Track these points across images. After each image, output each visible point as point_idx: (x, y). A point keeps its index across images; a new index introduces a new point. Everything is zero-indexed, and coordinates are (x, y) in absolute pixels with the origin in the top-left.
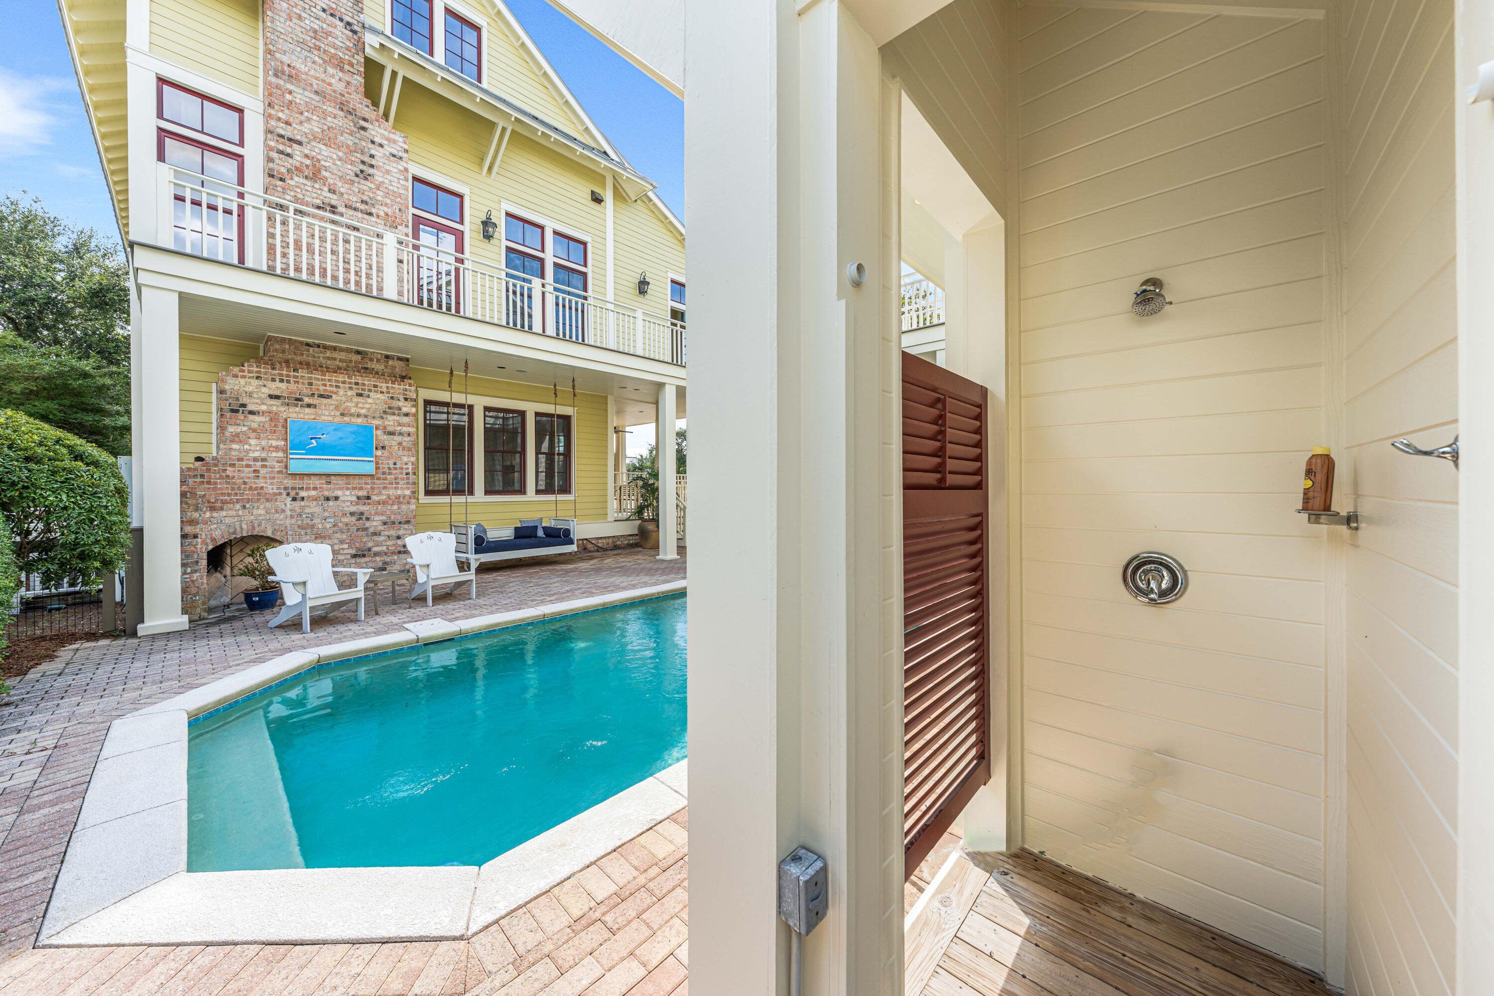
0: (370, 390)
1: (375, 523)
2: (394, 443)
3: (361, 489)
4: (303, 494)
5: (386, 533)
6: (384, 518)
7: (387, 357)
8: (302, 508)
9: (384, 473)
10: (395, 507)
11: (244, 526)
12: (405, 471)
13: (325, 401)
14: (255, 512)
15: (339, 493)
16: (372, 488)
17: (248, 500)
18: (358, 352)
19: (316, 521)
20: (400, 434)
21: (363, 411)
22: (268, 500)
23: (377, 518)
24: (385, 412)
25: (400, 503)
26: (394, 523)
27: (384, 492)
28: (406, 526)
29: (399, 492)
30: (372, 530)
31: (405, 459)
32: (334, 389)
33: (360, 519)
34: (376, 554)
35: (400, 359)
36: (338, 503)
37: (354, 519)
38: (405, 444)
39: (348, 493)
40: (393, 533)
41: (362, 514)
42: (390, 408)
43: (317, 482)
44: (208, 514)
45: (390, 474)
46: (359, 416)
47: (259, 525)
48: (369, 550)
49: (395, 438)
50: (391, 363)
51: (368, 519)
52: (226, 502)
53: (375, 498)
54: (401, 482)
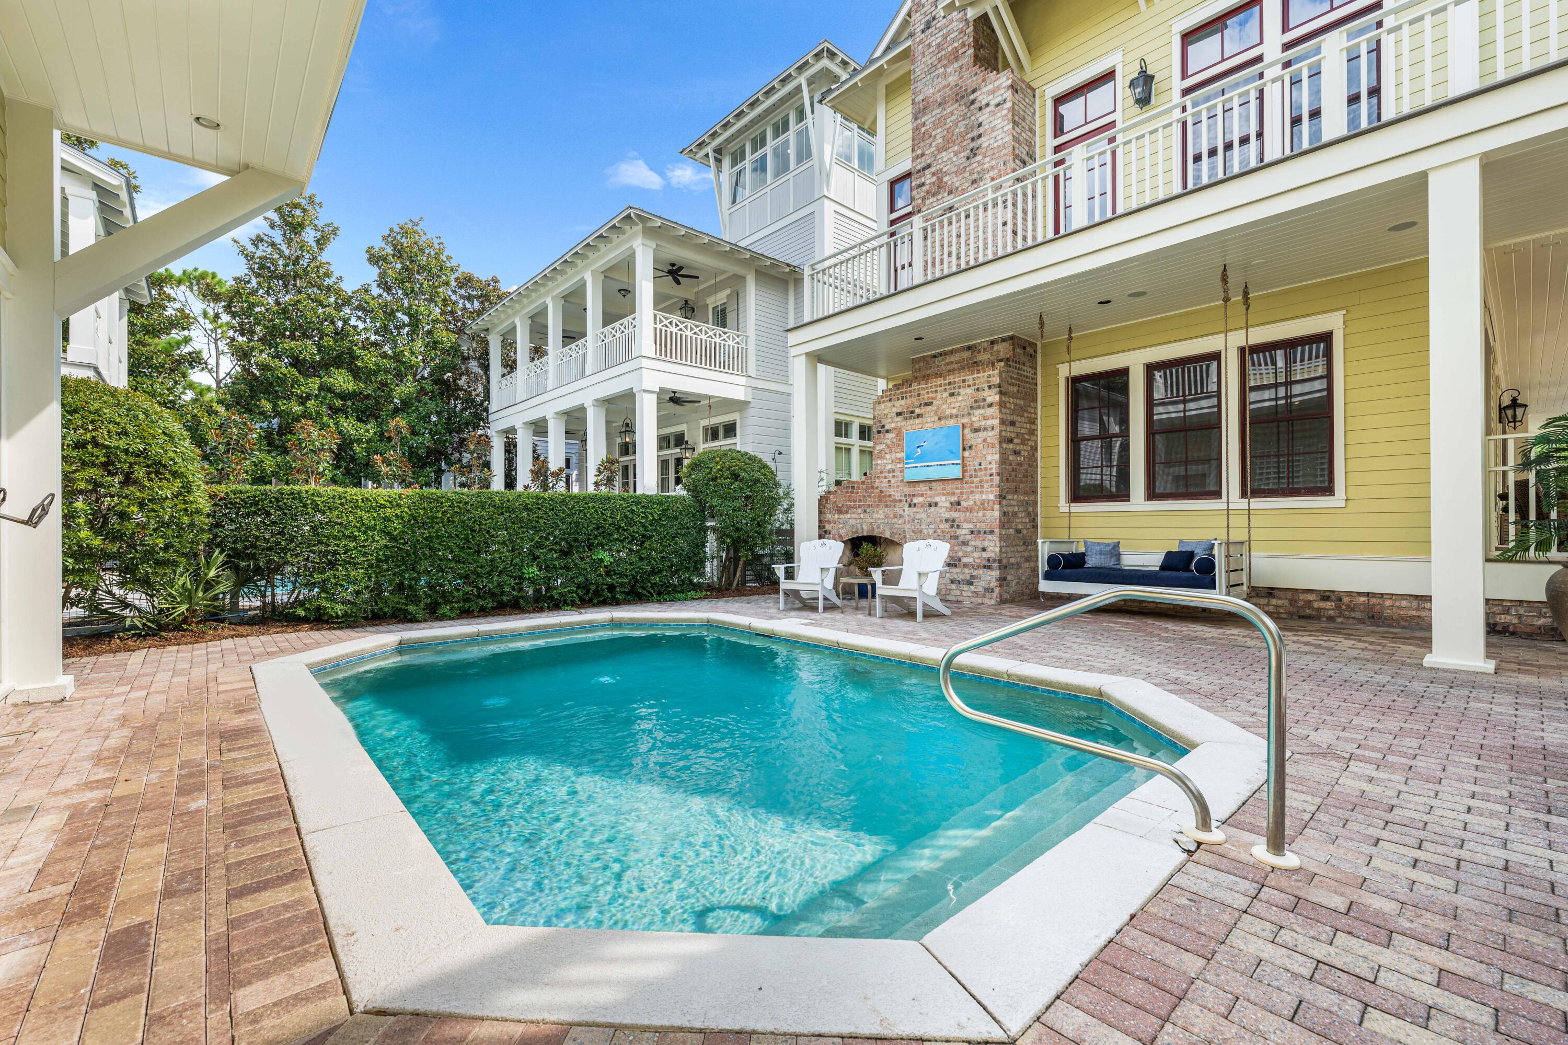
0: (959, 387)
1: (964, 532)
2: (980, 441)
3: (953, 494)
4: (915, 500)
5: (973, 543)
6: (971, 526)
7: (992, 342)
8: (915, 513)
9: (971, 476)
10: (981, 514)
11: (865, 527)
12: (989, 472)
13: (928, 408)
14: (875, 516)
15: (937, 499)
16: (962, 493)
17: (869, 506)
18: (969, 348)
19: (924, 526)
20: (985, 429)
21: (954, 412)
22: (886, 506)
23: (966, 526)
24: (972, 408)
25: (985, 509)
26: (979, 532)
27: (971, 497)
28: (990, 537)
29: (984, 497)
30: (961, 538)
31: (989, 458)
32: (934, 395)
33: (952, 526)
34: (966, 566)
35: (1003, 340)
36: (937, 509)
37: (948, 526)
38: (989, 440)
39: (943, 498)
40: (978, 543)
41: (954, 521)
42: (976, 401)
43: (922, 488)
44: (836, 516)
45: (976, 476)
46: (951, 417)
47: (878, 527)
48: (960, 560)
49: (981, 434)
50: (996, 347)
51: (958, 526)
52: (850, 507)
53: (964, 504)
54: (986, 485)
